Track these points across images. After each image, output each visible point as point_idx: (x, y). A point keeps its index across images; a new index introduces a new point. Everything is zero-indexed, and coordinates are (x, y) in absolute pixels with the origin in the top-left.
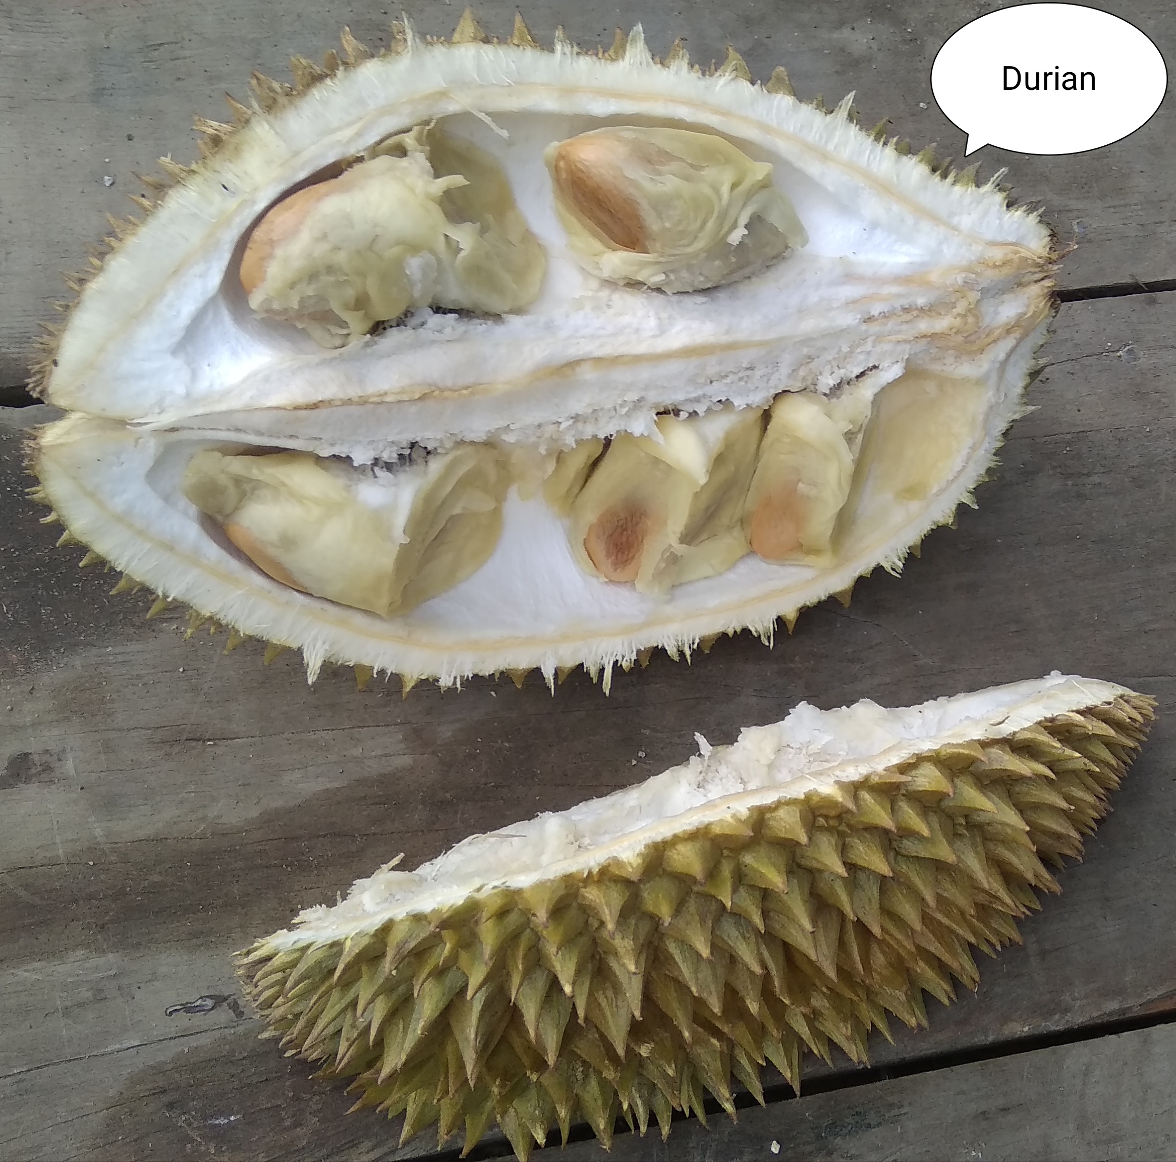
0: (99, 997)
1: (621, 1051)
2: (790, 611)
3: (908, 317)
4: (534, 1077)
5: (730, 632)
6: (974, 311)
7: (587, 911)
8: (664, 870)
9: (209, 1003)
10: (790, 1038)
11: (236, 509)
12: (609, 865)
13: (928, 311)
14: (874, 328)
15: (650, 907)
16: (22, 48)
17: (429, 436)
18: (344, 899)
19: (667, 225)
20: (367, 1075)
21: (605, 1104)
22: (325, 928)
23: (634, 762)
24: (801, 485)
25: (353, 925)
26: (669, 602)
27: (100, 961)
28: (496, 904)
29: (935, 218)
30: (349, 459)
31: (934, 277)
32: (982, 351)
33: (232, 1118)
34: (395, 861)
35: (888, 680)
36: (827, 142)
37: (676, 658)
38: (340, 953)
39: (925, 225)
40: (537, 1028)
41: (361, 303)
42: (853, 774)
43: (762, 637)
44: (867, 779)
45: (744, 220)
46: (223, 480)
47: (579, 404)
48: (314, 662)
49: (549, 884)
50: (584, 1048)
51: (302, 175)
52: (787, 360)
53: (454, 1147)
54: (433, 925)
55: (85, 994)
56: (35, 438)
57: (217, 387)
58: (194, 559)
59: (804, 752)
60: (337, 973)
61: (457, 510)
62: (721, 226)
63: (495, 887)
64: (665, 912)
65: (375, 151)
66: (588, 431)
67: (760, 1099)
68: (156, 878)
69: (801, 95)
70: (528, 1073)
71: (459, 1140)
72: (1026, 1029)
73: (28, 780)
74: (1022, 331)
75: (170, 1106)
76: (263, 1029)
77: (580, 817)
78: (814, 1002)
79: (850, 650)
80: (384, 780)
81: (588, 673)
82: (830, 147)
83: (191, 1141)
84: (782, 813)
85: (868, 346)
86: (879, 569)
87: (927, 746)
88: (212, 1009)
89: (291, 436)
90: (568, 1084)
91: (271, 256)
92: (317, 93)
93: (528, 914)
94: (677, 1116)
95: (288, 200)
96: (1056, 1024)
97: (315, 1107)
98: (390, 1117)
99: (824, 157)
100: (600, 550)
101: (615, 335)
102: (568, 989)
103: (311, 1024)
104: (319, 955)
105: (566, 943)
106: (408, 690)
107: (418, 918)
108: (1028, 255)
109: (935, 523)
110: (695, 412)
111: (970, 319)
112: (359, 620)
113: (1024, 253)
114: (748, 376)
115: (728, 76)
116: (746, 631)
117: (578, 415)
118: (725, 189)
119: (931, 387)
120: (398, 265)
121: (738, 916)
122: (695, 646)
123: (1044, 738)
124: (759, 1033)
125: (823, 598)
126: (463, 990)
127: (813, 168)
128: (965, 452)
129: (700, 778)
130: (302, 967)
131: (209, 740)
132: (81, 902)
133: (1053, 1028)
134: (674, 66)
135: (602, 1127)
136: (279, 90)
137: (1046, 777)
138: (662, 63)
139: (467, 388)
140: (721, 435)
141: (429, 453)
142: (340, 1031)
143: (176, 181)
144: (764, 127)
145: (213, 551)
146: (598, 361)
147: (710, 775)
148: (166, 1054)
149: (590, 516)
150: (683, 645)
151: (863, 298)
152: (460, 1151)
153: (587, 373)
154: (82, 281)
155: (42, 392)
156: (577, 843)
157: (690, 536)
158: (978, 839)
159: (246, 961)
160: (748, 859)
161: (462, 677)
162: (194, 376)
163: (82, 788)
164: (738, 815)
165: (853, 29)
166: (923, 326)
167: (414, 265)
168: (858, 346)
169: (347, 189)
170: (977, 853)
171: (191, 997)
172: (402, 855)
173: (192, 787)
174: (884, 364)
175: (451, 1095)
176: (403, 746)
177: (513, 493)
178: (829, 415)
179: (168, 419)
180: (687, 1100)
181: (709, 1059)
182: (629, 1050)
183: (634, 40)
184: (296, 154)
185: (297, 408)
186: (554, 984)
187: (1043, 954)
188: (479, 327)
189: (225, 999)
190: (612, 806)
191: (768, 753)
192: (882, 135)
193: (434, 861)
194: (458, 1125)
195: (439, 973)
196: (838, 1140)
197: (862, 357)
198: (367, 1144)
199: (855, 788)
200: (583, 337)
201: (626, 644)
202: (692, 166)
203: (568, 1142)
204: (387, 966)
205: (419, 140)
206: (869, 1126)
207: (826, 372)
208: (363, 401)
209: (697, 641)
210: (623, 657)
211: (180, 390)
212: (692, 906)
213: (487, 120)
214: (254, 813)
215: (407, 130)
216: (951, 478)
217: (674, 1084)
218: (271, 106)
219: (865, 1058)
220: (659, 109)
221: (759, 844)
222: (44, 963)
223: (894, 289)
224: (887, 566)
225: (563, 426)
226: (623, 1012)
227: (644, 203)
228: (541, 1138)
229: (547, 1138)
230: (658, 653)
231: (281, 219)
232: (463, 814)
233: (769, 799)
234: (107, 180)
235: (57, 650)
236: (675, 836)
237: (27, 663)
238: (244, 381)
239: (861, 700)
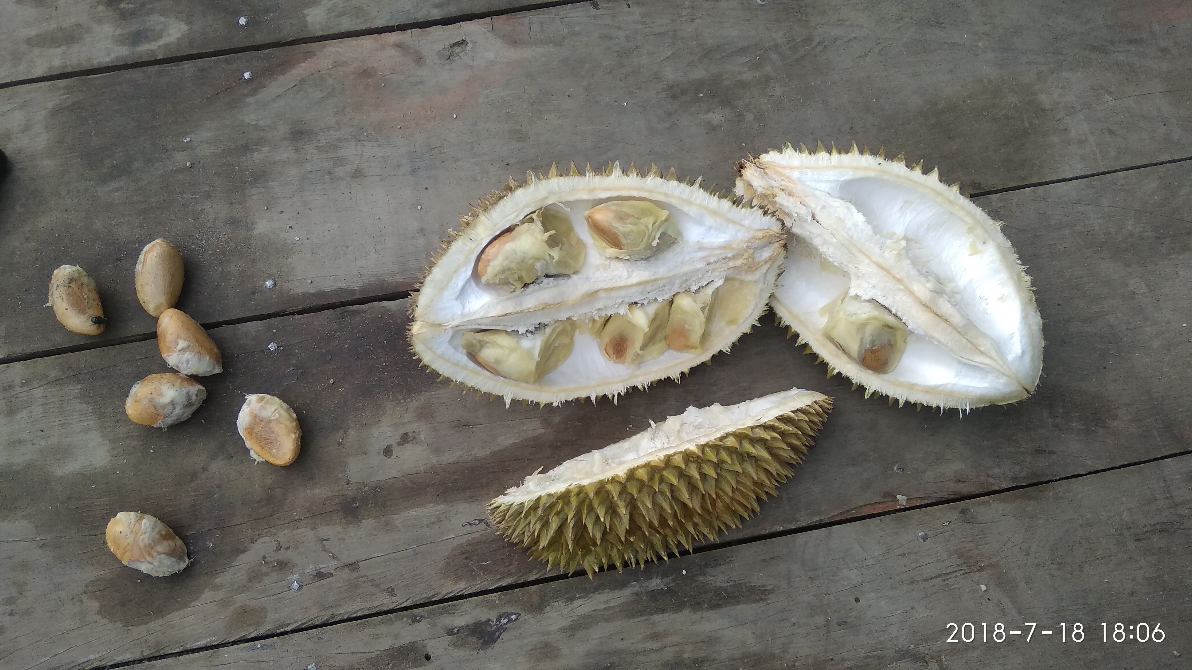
0: (439, 520)
1: (623, 540)
2: (686, 370)
3: (725, 261)
4: (593, 549)
5: (663, 379)
6: (752, 256)
7: (608, 492)
8: (635, 478)
9: (477, 522)
10: (687, 533)
11: (480, 351)
12: (615, 477)
13: (733, 258)
14: (711, 267)
15: (630, 491)
16: (383, 154)
17: (545, 321)
18: (523, 485)
19: (629, 241)
20: (534, 548)
21: (619, 557)
22: (517, 496)
23: (628, 429)
24: (686, 325)
25: (528, 496)
26: (638, 369)
27: (438, 507)
28: (576, 491)
29: (734, 223)
30: (518, 331)
31: (734, 246)
32: (756, 270)
33: (488, 563)
34: (540, 469)
35: (727, 392)
36: (691, 198)
37: (642, 390)
38: (524, 506)
39: (730, 226)
40: (593, 532)
41: (520, 279)
42: (703, 441)
43: (676, 380)
44: (707, 443)
45: (657, 236)
46: (474, 342)
47: (599, 305)
48: (508, 401)
49: (594, 484)
50: (611, 538)
51: (498, 233)
52: (678, 282)
53: (567, 572)
54: (555, 498)
55: (434, 519)
56: (410, 330)
57: (471, 310)
58: (465, 368)
59: (692, 425)
60: (523, 514)
61: (557, 345)
62: (649, 240)
63: (575, 485)
64: (635, 493)
65: (523, 222)
66: (604, 313)
67: (678, 555)
68: (456, 477)
69: (680, 179)
70: (591, 547)
71: (568, 570)
72: (781, 528)
73: (408, 443)
74: (772, 261)
75: (466, 558)
76: (497, 531)
77: (607, 452)
78: (695, 520)
79: (712, 381)
80: (535, 439)
81: (608, 397)
82: (692, 199)
83: (474, 570)
84: (676, 457)
85: (709, 274)
86: (721, 351)
87: (731, 429)
88: (479, 524)
89: (497, 325)
90: (606, 550)
91: (489, 265)
92: (501, 203)
93: (587, 494)
94: (646, 562)
95: (494, 243)
96: (793, 526)
97: (517, 559)
98: (543, 562)
99: (690, 203)
100: (611, 352)
101: (612, 279)
102: (602, 520)
103: (514, 530)
104: (516, 507)
105: (601, 504)
106: (542, 407)
107: (550, 495)
108: (773, 233)
109: (743, 333)
110: (643, 303)
111: (750, 260)
112: (523, 384)
113: (771, 232)
114: (663, 290)
115: (652, 177)
116: (669, 378)
117: (599, 309)
118: (650, 226)
119: (737, 284)
120: (533, 266)
121: (662, 493)
122: (649, 385)
123: (777, 424)
124: (675, 532)
125: (699, 364)
126: (567, 519)
127: (686, 209)
128: (753, 306)
129: (652, 436)
130: (510, 512)
131: (471, 426)
132: (430, 486)
133: (793, 527)
134: (631, 176)
135: (618, 566)
136: (488, 204)
137: (778, 438)
138: (626, 175)
139: (558, 304)
140: (653, 311)
141: (545, 325)
142: (524, 532)
143: (454, 239)
144: (666, 195)
145: (472, 365)
146: (606, 290)
147: (656, 435)
148: (464, 540)
149: (607, 339)
150: (645, 385)
151: (706, 256)
152: (569, 573)
153: (602, 294)
154: (425, 277)
155: (413, 317)
156: (606, 462)
157: (644, 347)
158: (753, 461)
159: (490, 508)
160: (665, 473)
161: (561, 402)
162: (463, 307)
163: (427, 445)
164: (660, 458)
165: (714, 113)
166: (731, 264)
167: (538, 265)
168: (705, 274)
169: (513, 240)
170: (752, 467)
171: (471, 520)
172: (542, 467)
173: (466, 443)
174: (716, 280)
175: (564, 554)
176: (540, 425)
177: (577, 332)
178: (695, 301)
179: (456, 323)
180: (649, 555)
181: (657, 541)
182: (626, 538)
183: (616, 167)
184: (495, 225)
185: (499, 316)
186: (598, 517)
187: (789, 499)
188: (561, 281)
189: (483, 520)
190: (619, 448)
191: (677, 427)
192: (713, 192)
193: (554, 469)
194: (568, 564)
195: (558, 514)
196: (708, 570)
197: (707, 278)
198: (535, 571)
199: (703, 447)
200: (600, 281)
201: (622, 386)
202: (637, 218)
203: (607, 571)
204: (540, 512)
205: (538, 216)
206: (720, 565)
207: (694, 285)
208: (522, 312)
209: (650, 383)
210: (621, 391)
211: (459, 313)
212: (645, 490)
213: (562, 205)
214: (488, 452)
215: (534, 212)
216: (748, 316)
217: (645, 551)
218: (486, 209)
219: (717, 539)
220: (626, 193)
221: (668, 468)
222: (419, 509)
223: (719, 252)
224: (724, 350)
225: (594, 314)
226: (623, 526)
227: (620, 234)
228: (597, 570)
229: (599, 569)
230: (635, 388)
231: (491, 251)
232: (564, 451)
233: (671, 452)
234: (419, 208)
235: (414, 394)
236: (638, 466)
237: (404, 399)
238: (481, 308)
239: (715, 403)
